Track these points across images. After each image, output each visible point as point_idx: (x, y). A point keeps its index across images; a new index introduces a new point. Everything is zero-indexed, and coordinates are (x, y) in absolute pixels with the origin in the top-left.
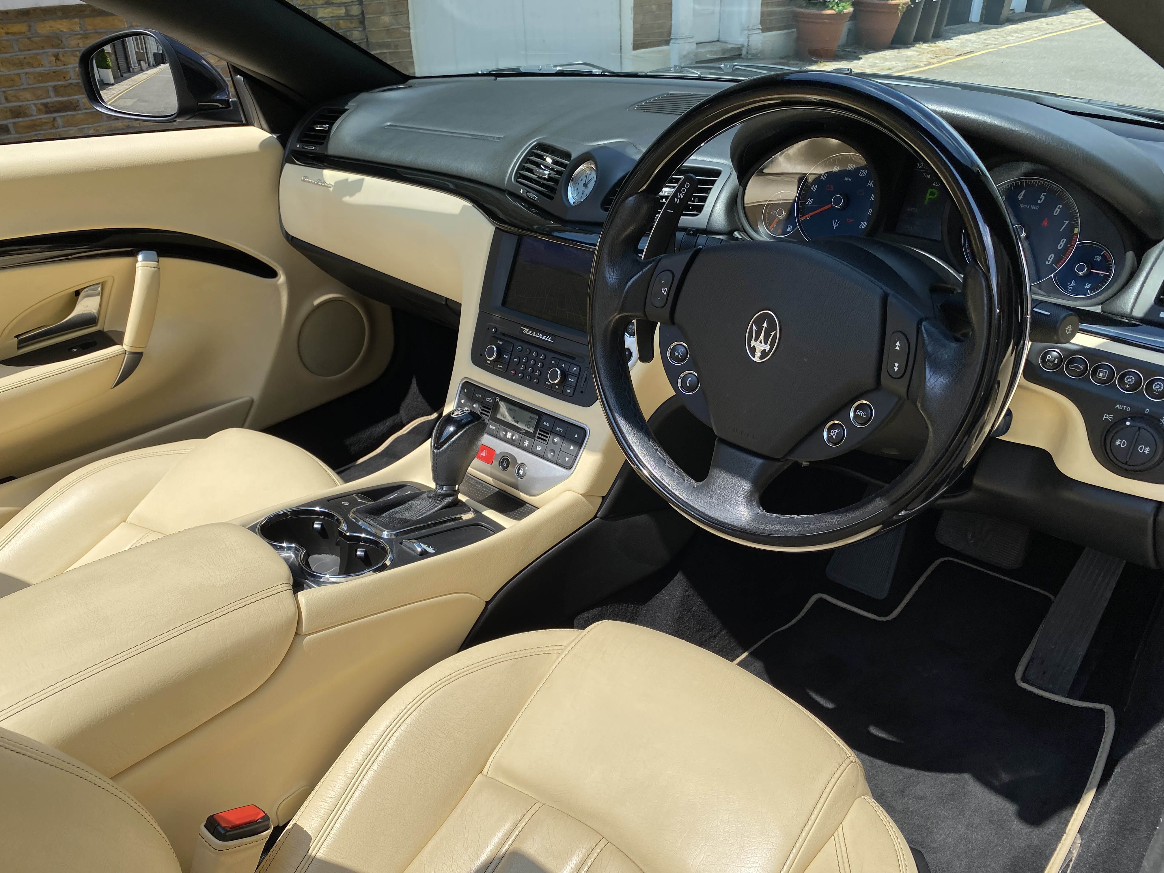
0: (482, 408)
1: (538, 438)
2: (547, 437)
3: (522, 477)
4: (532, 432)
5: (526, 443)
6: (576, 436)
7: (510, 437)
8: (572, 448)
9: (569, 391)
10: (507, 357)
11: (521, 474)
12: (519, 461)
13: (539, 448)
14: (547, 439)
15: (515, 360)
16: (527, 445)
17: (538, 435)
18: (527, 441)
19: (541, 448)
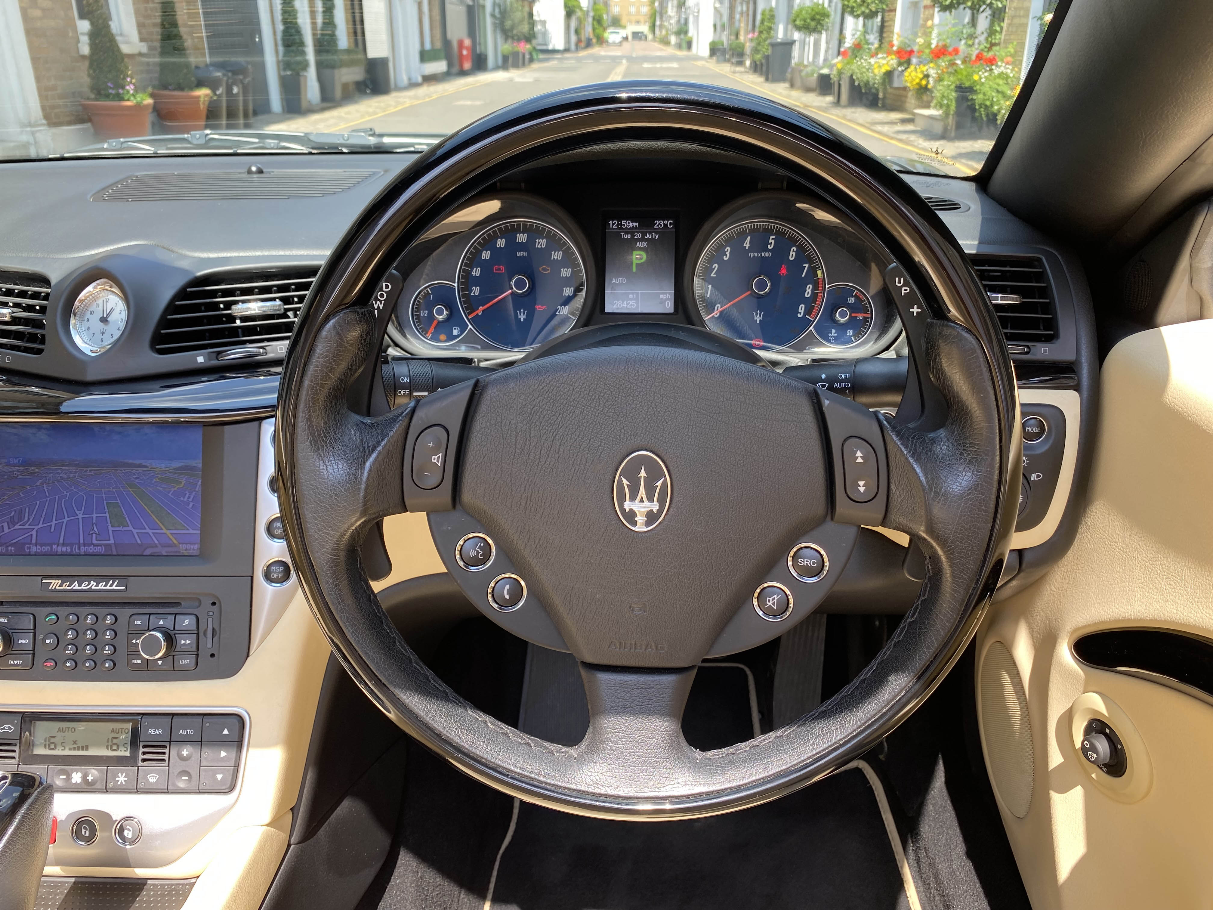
1: (144, 760)
2: (164, 753)
3: (133, 842)
4: (128, 754)
5: (122, 779)
6: (226, 732)
7: (79, 780)
8: (223, 754)
9: (186, 662)
10: (26, 641)
11: (130, 836)
12: (117, 816)
13: (152, 779)
14: (166, 757)
15: (47, 641)
16: (125, 781)
17: (141, 757)
18: (122, 775)
19: (158, 776)
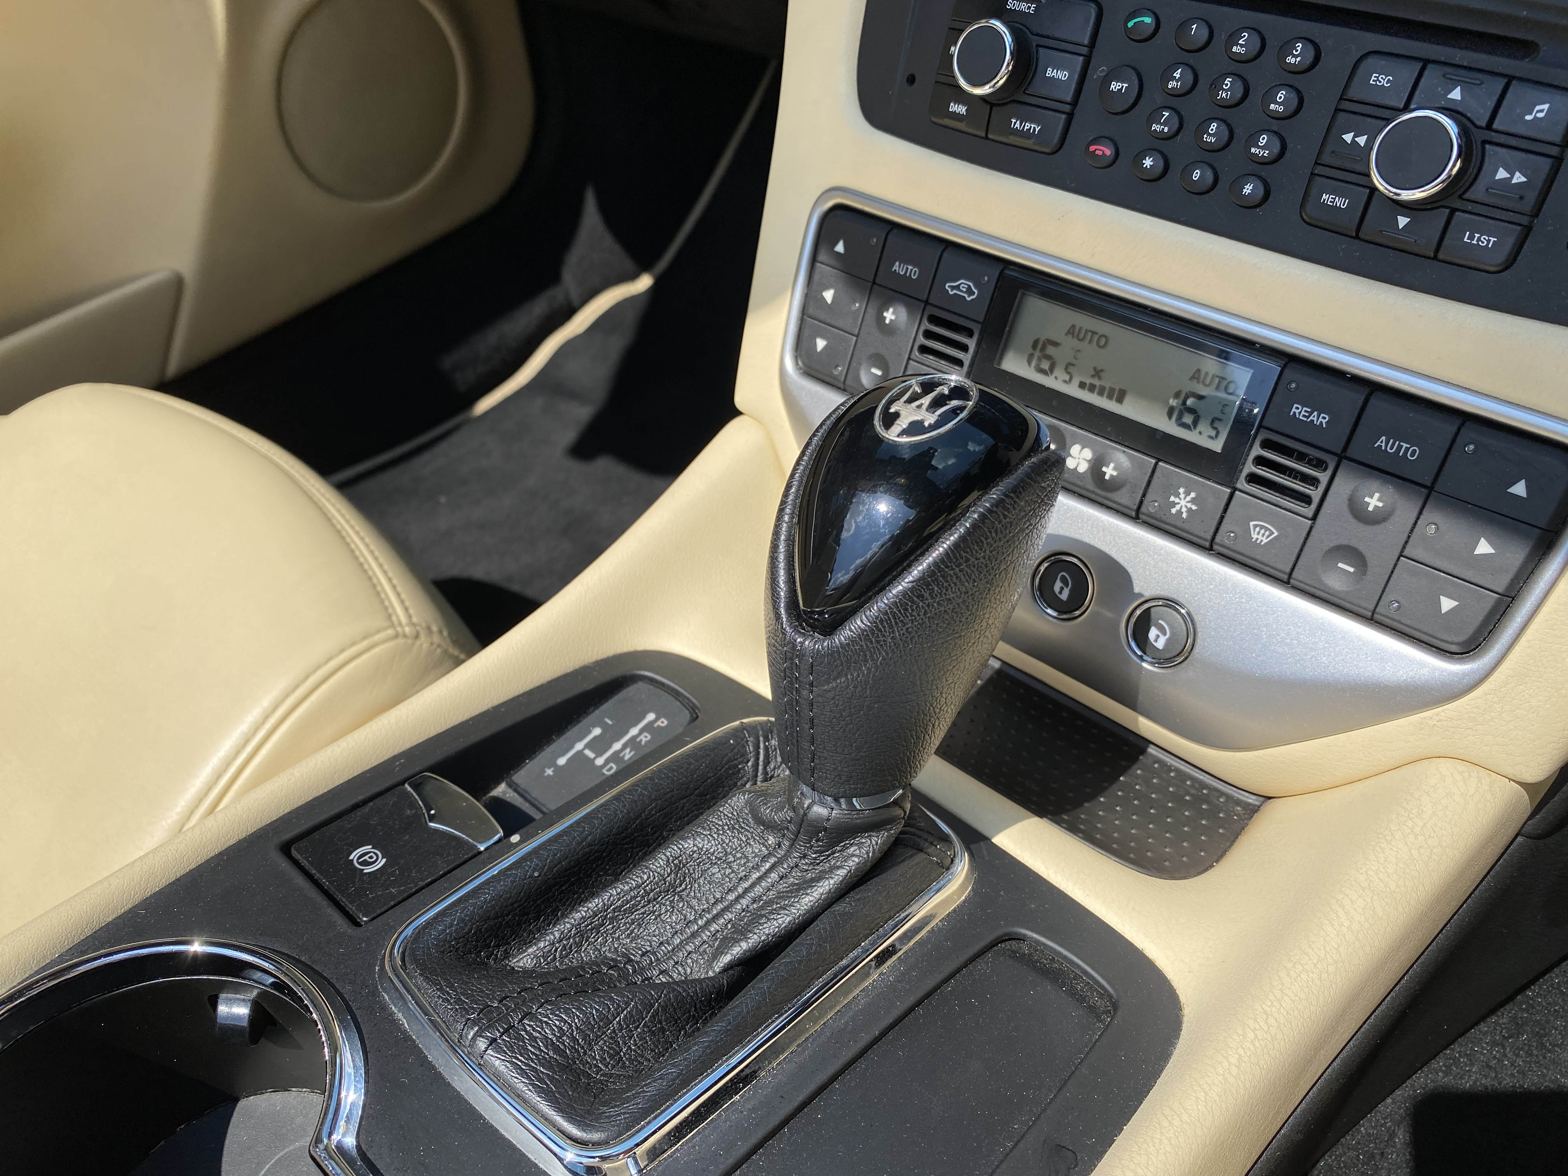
0: (926, 325)
1: (1253, 479)
2: (1313, 482)
4: (1217, 447)
5: (1183, 502)
6: (1519, 489)
8: (1484, 548)
9: (1485, 242)
10: (1062, 75)
11: (1161, 642)
12: (1144, 587)
15: (1115, 86)
16: (1190, 510)
17: (1249, 467)
18: (1187, 494)
19: (1276, 534)
